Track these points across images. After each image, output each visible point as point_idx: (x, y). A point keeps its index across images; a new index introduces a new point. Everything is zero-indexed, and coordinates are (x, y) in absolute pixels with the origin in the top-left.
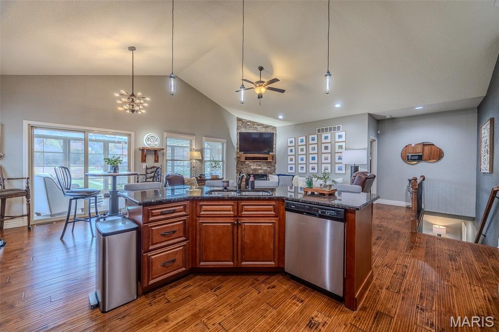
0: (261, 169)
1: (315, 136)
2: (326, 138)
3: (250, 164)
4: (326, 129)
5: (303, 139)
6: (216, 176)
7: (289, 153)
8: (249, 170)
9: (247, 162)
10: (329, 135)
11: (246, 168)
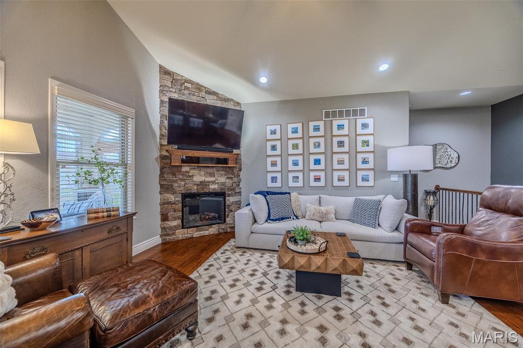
0: (213, 182)
1: (321, 124)
2: (340, 127)
3: (192, 172)
4: (341, 113)
5: (297, 128)
6: (108, 211)
7: (270, 152)
8: (190, 185)
9: (185, 168)
10: (345, 122)
11: (182, 180)
